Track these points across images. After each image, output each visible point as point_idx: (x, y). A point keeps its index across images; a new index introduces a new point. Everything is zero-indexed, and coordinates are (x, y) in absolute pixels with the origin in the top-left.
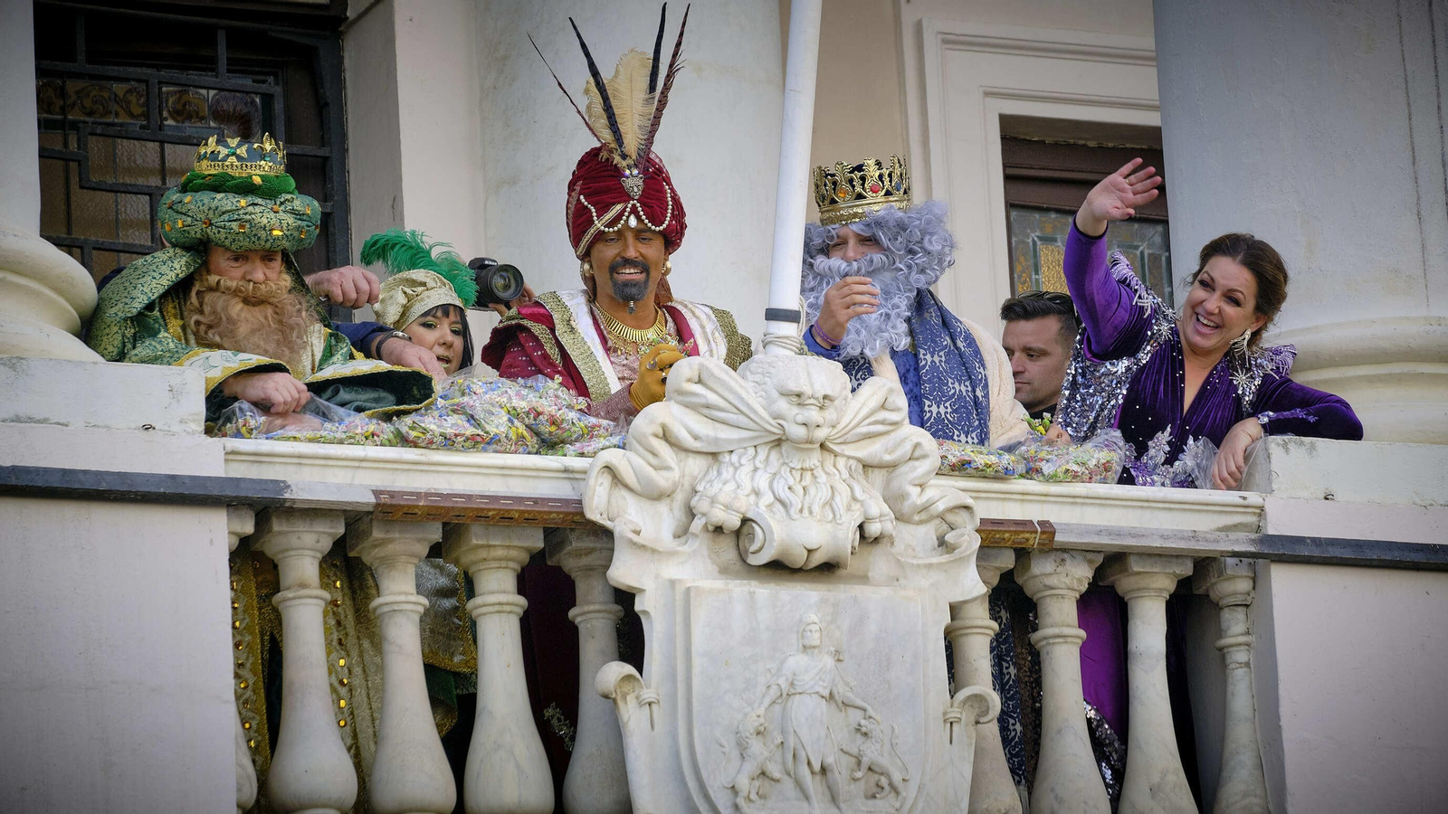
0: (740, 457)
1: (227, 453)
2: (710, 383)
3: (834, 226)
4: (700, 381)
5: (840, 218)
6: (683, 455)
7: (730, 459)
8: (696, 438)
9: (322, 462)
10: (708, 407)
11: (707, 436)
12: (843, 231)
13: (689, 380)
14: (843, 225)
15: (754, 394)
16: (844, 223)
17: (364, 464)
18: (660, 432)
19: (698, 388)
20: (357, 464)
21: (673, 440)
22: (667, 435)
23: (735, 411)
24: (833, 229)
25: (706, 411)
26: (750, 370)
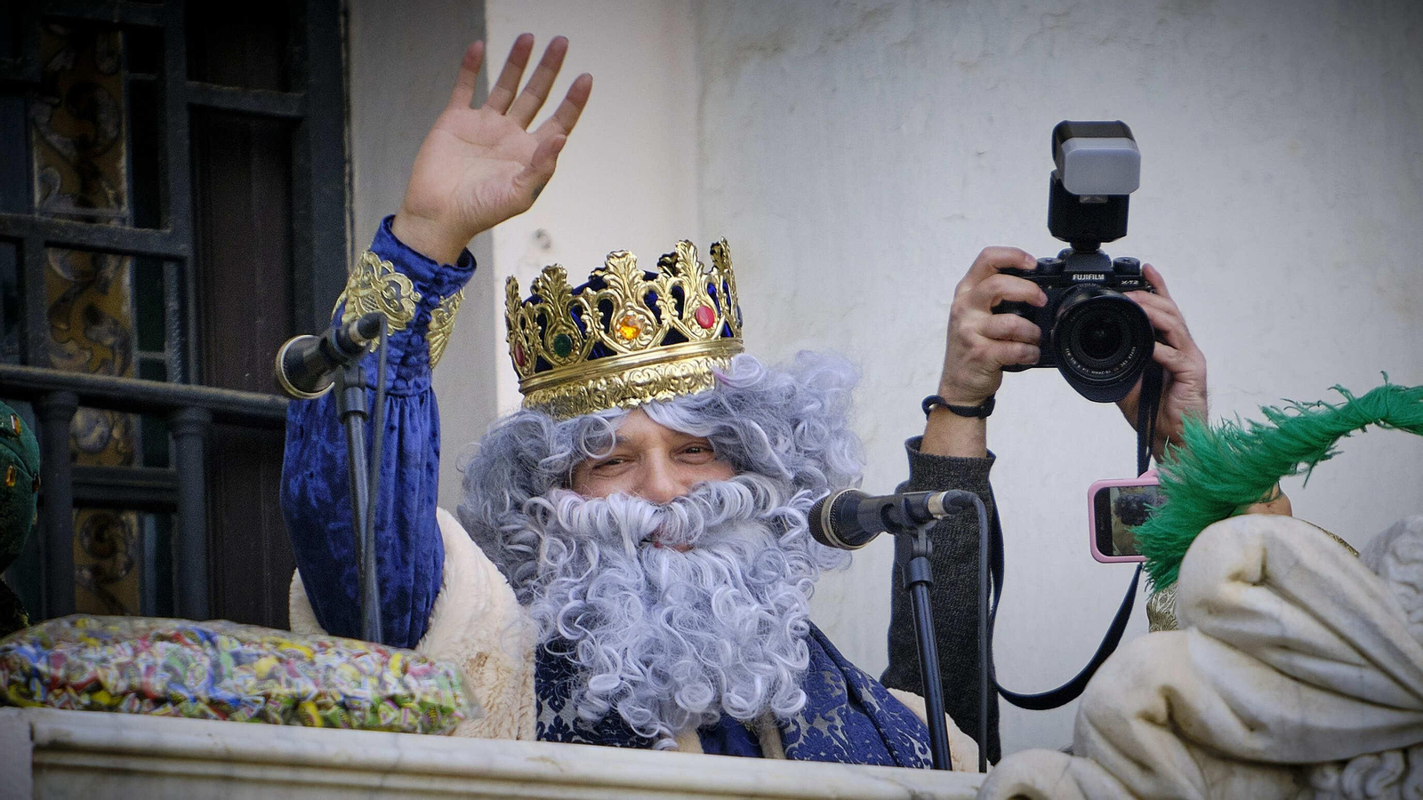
0: (1365, 779)
1: (38, 749)
2: (1291, 584)
3: (609, 413)
4: (1265, 580)
5: (623, 394)
6: (1217, 770)
7: (1340, 782)
8: (1253, 725)
9: (286, 774)
10: (1285, 645)
11: (1282, 722)
12: (633, 427)
13: (1237, 577)
14: (633, 408)
15: (1403, 617)
16: (634, 402)
17: (393, 781)
18: (1160, 709)
19: (1260, 599)
20: (375, 780)
21: (1192, 731)
22: (1179, 716)
23: (1355, 657)
24: (609, 419)
25: (1277, 657)
26: (1395, 554)
